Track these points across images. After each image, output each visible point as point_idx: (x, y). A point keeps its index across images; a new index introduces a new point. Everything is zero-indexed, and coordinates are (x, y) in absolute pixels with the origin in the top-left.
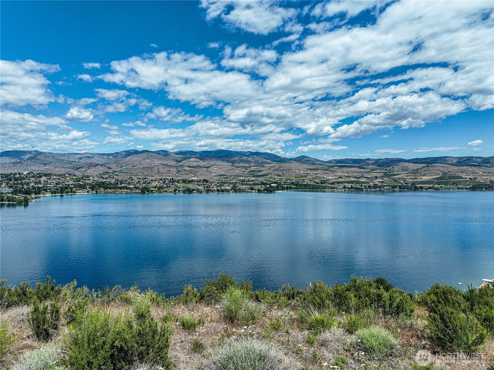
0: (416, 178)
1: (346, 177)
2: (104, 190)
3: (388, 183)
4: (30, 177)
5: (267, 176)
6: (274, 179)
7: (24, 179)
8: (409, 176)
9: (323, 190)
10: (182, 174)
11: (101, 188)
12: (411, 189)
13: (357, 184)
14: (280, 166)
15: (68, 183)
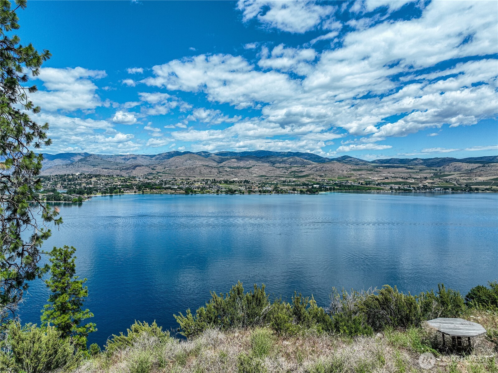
0: (471, 179)
1: (393, 177)
2: (150, 191)
3: (439, 184)
4: (82, 178)
5: (309, 177)
6: (317, 180)
7: (76, 180)
8: (463, 177)
9: (368, 191)
10: (223, 175)
11: (147, 189)
12: (465, 190)
13: (405, 185)
14: (321, 166)
15: (116, 184)
